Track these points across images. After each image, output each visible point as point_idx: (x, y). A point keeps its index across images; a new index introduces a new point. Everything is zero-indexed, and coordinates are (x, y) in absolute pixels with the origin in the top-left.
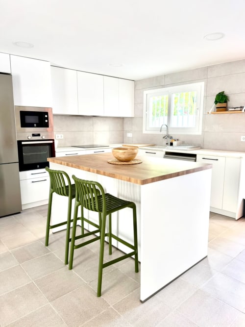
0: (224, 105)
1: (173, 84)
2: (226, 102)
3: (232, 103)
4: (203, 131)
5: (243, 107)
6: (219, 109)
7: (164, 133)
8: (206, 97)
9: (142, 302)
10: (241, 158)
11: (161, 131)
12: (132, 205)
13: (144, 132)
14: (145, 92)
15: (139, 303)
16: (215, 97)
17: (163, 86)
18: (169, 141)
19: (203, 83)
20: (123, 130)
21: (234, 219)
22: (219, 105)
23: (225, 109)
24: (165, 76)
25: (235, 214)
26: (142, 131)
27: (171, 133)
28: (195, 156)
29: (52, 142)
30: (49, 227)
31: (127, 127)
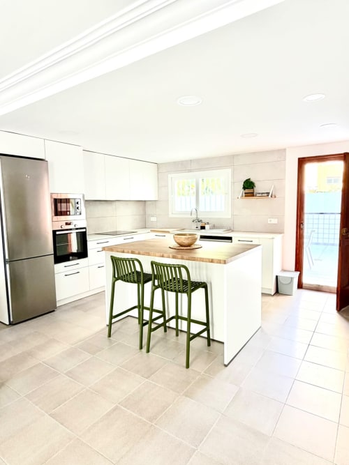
0: (251, 191)
1: (200, 170)
2: (253, 188)
3: (258, 189)
4: (232, 215)
5: (269, 193)
6: (247, 195)
7: (194, 216)
8: (233, 183)
9: (226, 366)
10: (273, 238)
11: (191, 214)
12: (204, 285)
13: (171, 216)
14: (170, 176)
15: (224, 367)
16: (243, 183)
17: (190, 171)
18: (200, 225)
19: (230, 170)
20: (145, 214)
21: (270, 295)
22: (247, 191)
23: (252, 195)
24: (191, 161)
25: (271, 289)
26: (168, 214)
27: (200, 217)
28: (230, 238)
29: (84, 230)
30: (112, 317)
31: (149, 211)
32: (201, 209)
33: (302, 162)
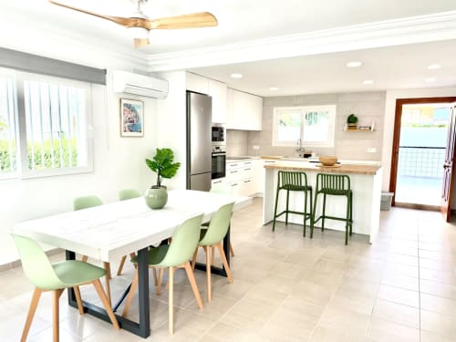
0: (354, 125)
1: (305, 104)
2: (356, 122)
3: (361, 123)
5: (371, 127)
6: (350, 128)
14: (275, 109)
16: (347, 118)
19: (335, 106)
20: (248, 142)
22: (351, 124)
26: (271, 143)
27: (304, 146)
32: (304, 140)
33: (400, 103)
